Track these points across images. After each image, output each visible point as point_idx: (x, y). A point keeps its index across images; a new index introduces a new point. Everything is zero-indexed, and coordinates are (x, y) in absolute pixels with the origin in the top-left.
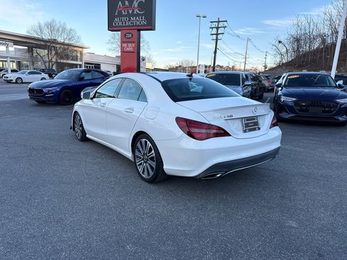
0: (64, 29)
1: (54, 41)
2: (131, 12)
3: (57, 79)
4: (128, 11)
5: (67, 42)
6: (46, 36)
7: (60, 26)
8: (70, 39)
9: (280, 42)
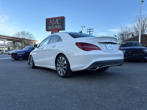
0: (28, 34)
1: (24, 39)
2: (55, 23)
3: (24, 50)
4: (54, 23)
5: (29, 39)
6: (21, 37)
7: (27, 33)
8: (30, 38)
9: (115, 36)
